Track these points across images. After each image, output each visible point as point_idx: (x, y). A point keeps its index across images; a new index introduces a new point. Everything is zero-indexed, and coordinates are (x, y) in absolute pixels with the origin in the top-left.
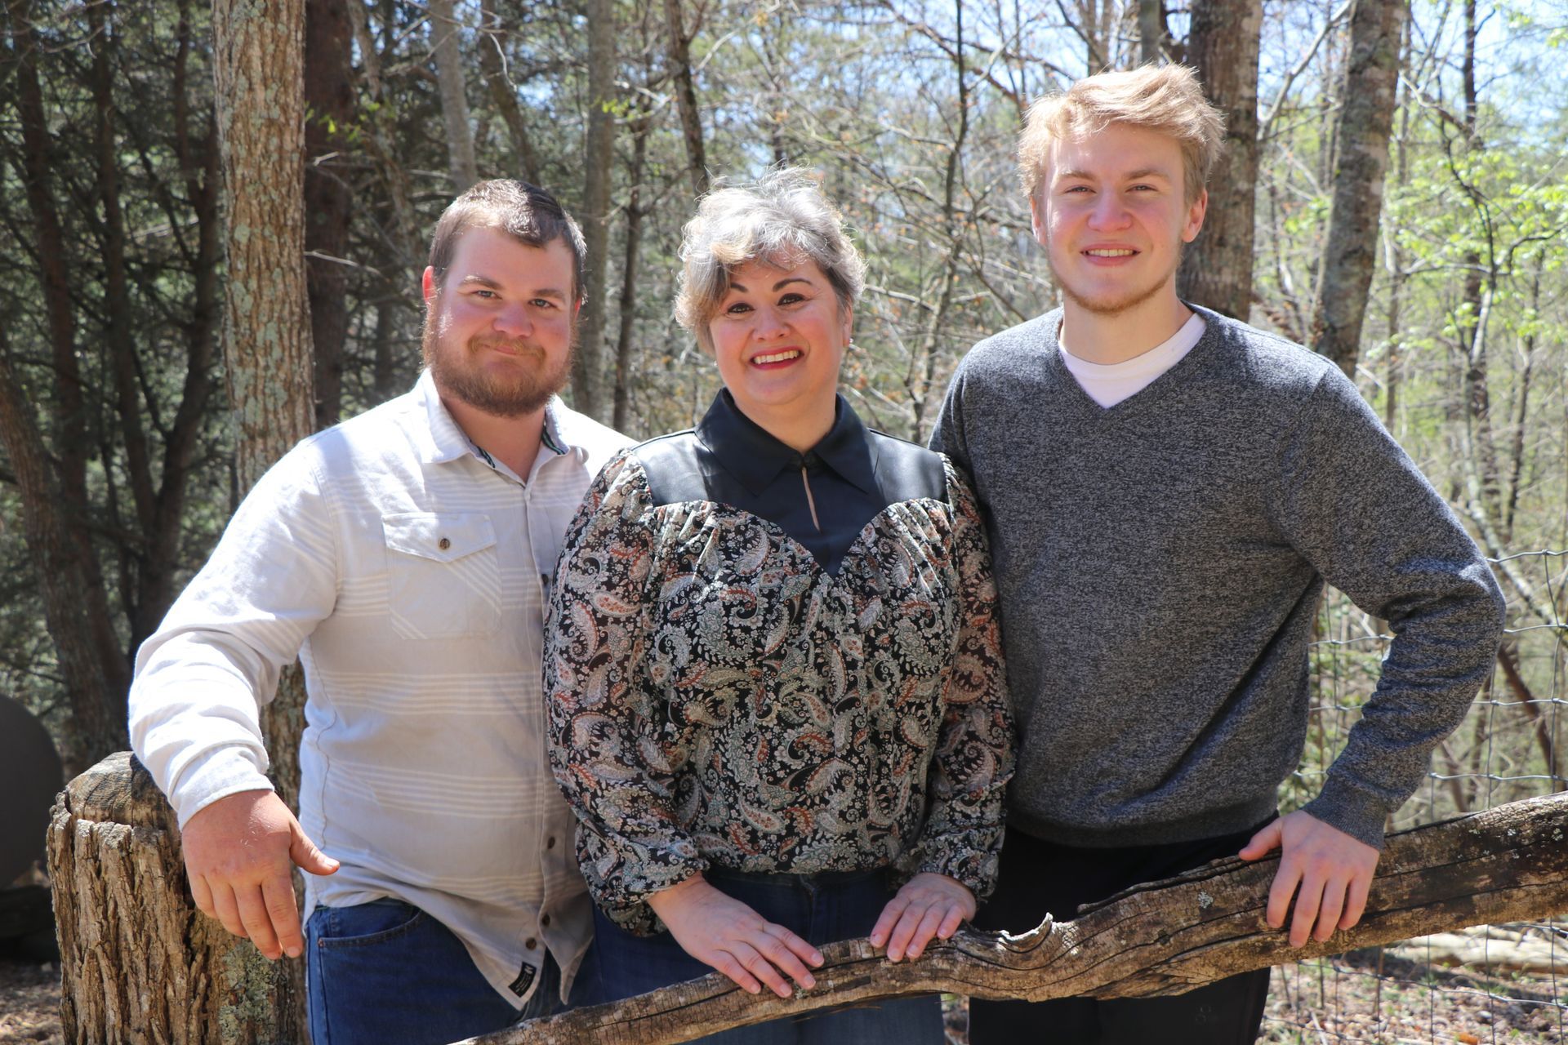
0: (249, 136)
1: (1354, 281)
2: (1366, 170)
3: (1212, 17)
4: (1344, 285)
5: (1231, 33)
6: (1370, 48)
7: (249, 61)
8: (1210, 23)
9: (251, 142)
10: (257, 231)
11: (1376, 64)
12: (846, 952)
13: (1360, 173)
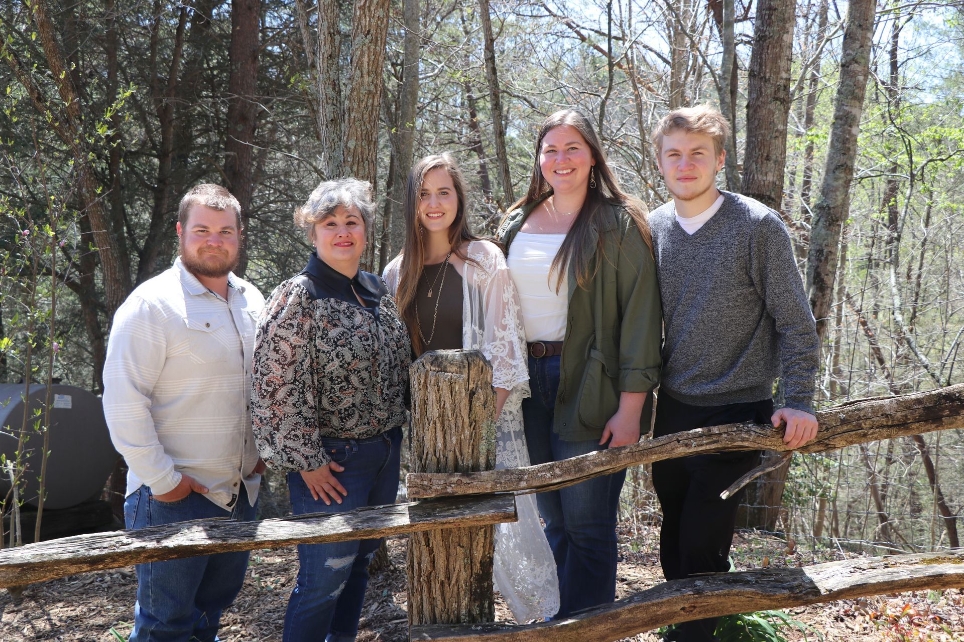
0: (359, 98)
1: (841, 182)
2: (849, 121)
3: (767, 33)
4: (835, 184)
5: (777, 42)
6: (854, 54)
7: (362, 63)
8: (765, 36)
9: (360, 101)
10: (359, 143)
11: (856, 62)
12: (710, 431)
13: (846, 122)
